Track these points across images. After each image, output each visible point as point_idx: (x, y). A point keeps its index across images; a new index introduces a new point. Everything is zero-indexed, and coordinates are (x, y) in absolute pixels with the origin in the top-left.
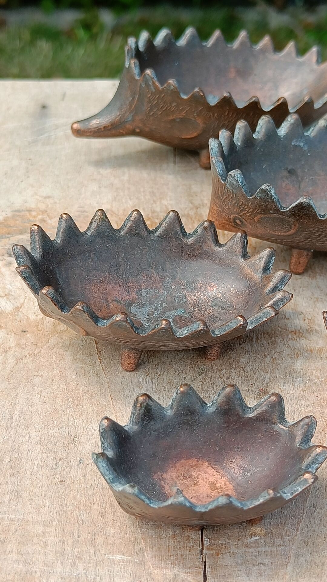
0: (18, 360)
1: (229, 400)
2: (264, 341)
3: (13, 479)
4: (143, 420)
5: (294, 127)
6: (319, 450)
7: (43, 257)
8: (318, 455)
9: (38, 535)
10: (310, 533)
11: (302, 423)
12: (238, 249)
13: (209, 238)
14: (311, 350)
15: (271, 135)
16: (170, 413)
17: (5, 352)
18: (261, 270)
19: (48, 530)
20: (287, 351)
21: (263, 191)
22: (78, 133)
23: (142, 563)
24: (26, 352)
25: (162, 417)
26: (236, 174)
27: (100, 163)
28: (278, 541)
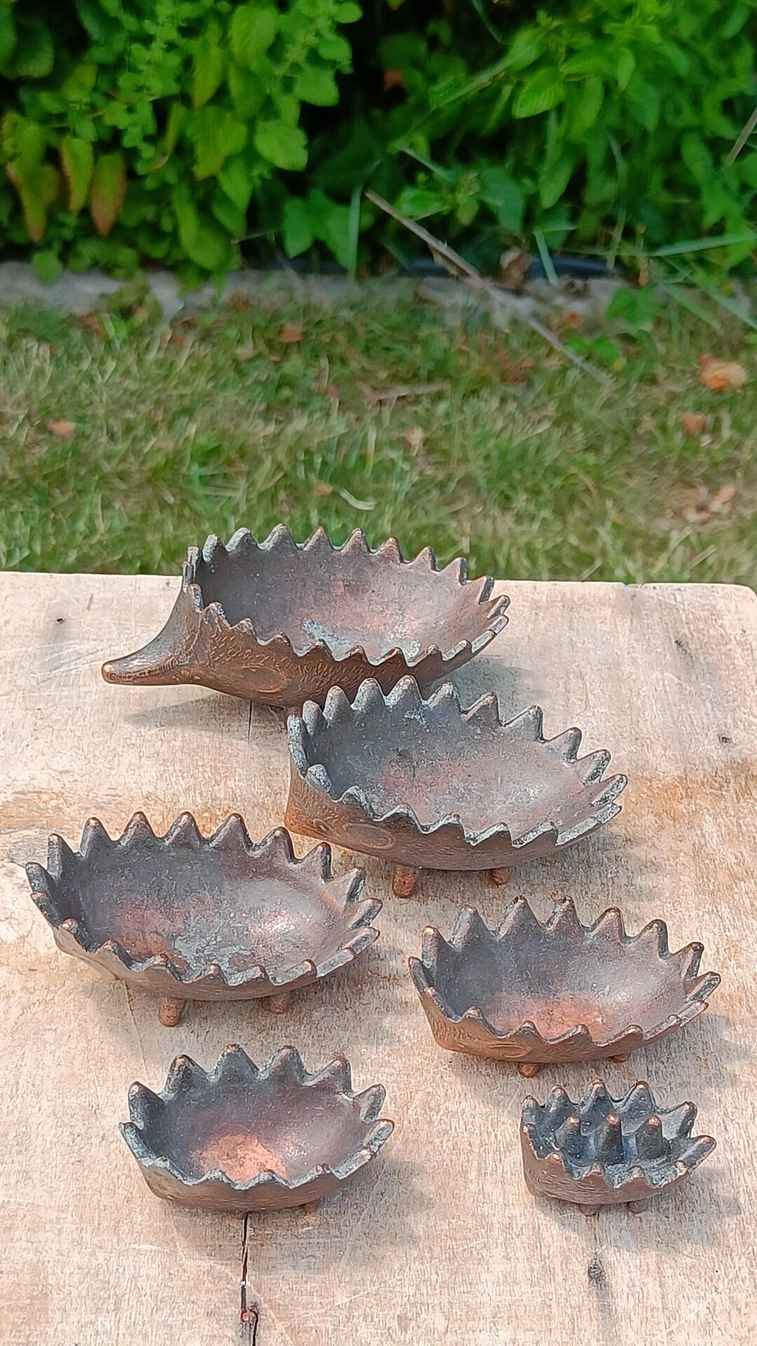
0: (24, 1009)
1: (285, 1064)
2: (347, 990)
3: (20, 1157)
4: (181, 1087)
5: (408, 693)
6: (383, 1124)
7: (63, 875)
8: (382, 1129)
9: (51, 1221)
10: (372, 1224)
11: (368, 1094)
12: (319, 867)
13: (282, 851)
14: (406, 1003)
15: (376, 705)
16: (213, 1079)
17: (8, 997)
18: (345, 897)
19: (63, 1215)
20: (375, 1003)
21: (350, 796)
22: (111, 678)
23: (173, 1253)
24: (34, 998)
25: (204, 1083)
26: (317, 770)
27: (141, 719)
28: (334, 1232)
